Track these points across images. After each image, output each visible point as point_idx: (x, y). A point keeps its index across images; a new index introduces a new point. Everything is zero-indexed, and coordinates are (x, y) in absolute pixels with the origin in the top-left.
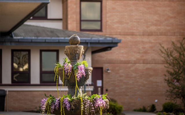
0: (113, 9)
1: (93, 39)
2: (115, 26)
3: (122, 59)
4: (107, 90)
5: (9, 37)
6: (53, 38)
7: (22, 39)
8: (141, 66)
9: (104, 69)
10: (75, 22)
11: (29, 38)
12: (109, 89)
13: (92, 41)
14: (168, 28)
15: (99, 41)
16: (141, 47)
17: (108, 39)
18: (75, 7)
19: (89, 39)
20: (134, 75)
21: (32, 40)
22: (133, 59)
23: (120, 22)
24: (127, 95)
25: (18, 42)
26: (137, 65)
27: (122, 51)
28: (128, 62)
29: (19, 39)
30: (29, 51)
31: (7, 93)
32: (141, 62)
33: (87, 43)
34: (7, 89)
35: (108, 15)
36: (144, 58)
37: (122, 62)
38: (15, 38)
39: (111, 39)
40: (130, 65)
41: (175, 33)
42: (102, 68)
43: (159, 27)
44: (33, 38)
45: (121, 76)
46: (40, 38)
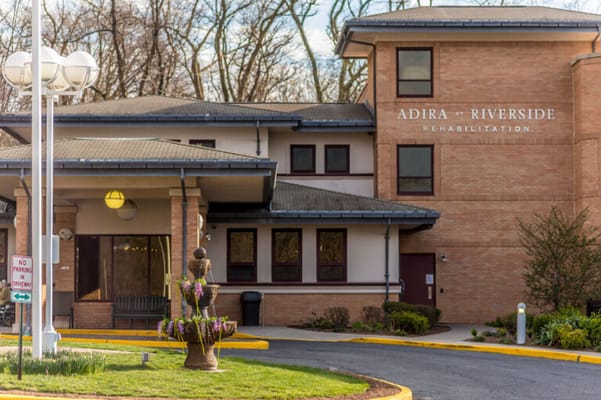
0: (453, 157)
1: (397, 212)
2: (456, 185)
3: (467, 239)
4: (442, 291)
5: (263, 211)
6: (333, 212)
7: (283, 214)
8: (498, 251)
9: (437, 256)
10: (389, 181)
11: (295, 211)
12: (445, 289)
13: (394, 216)
14: (544, 188)
15: (405, 215)
16: (498, 220)
17: (421, 212)
18: (389, 155)
19: (390, 212)
20: (487, 265)
21: (299, 214)
22: (486, 239)
23: (464, 180)
24: (475, 299)
25: (278, 218)
26: (492, 249)
27: (467, 227)
28: (477, 245)
29: (278, 214)
30: (300, 231)
31: (263, 297)
32: (499, 244)
33: (387, 218)
34: (263, 291)
35: (443, 168)
36: (503, 238)
37: (466, 245)
38: (273, 211)
39: (425, 212)
40: (479, 249)
41: (554, 196)
42: (434, 255)
43: (529, 187)
44: (302, 212)
45: (465, 268)
46: (313, 212)
